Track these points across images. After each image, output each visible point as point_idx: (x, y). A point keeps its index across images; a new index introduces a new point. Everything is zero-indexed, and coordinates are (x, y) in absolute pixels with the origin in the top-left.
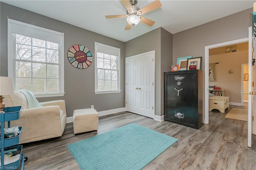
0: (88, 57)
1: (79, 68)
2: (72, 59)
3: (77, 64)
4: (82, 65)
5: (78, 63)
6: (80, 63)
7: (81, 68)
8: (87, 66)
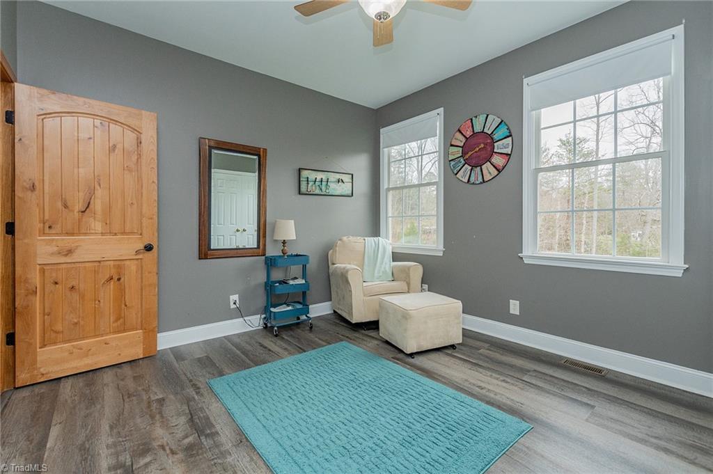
0: (497, 143)
1: (473, 183)
2: (457, 163)
3: (469, 173)
4: (480, 173)
5: (472, 169)
6: (476, 167)
7: (477, 182)
8: (496, 172)
